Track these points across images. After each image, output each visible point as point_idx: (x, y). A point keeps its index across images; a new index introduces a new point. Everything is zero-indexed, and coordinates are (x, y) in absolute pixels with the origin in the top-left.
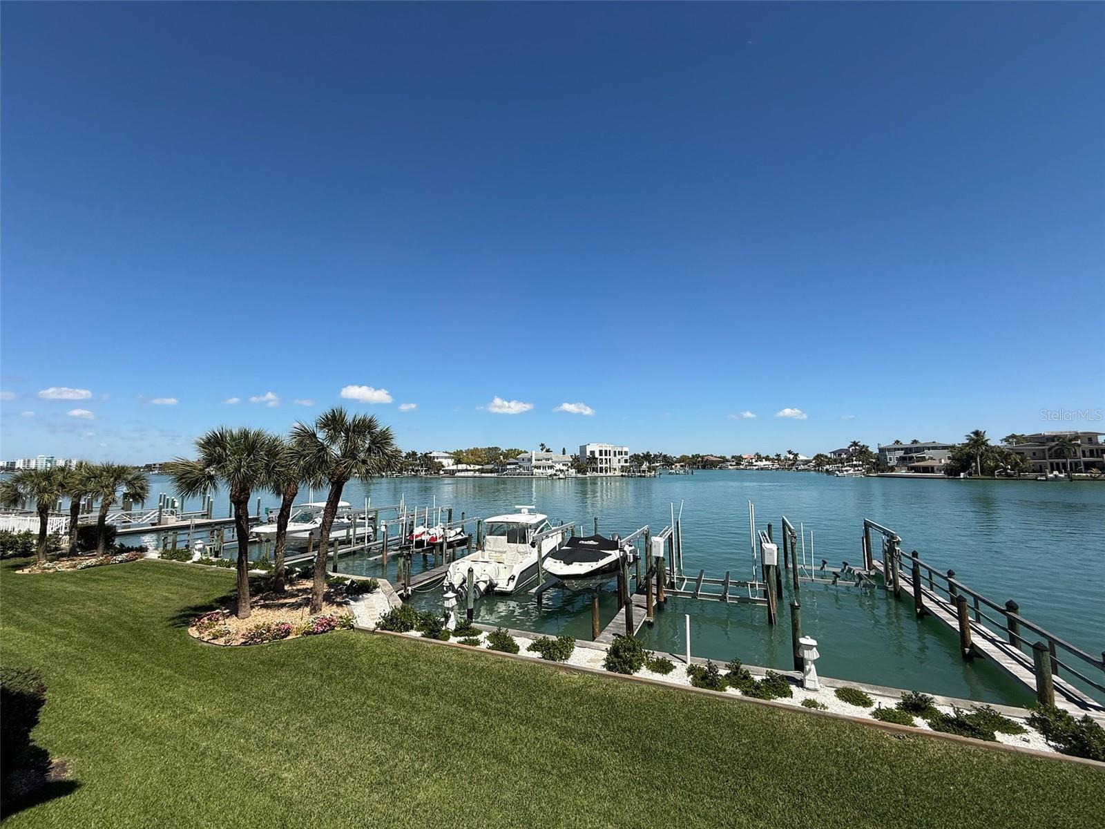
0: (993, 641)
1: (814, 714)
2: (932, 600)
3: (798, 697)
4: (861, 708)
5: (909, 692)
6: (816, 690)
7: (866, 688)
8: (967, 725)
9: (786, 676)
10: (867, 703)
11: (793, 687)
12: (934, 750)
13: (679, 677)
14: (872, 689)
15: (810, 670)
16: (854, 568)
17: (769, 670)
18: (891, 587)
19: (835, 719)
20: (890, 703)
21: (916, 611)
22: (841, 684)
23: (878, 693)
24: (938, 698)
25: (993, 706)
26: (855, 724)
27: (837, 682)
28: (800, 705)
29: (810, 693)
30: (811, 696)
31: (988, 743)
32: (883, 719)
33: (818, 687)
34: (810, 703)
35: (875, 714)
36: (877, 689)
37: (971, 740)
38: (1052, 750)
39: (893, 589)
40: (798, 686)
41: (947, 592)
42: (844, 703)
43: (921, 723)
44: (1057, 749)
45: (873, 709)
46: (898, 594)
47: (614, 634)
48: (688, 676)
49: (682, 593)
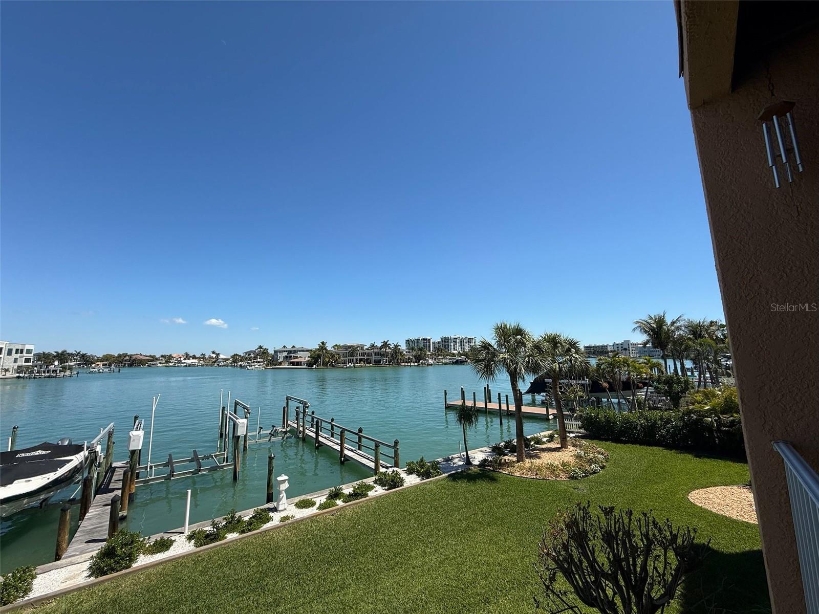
0: (352, 450)
1: (290, 524)
2: (322, 437)
3: (276, 518)
4: (311, 508)
5: (331, 489)
6: (285, 509)
7: (310, 496)
8: (358, 493)
9: (268, 508)
10: (313, 504)
11: (271, 514)
12: (349, 513)
14: (312, 495)
15: (283, 497)
16: (278, 428)
17: (256, 508)
18: (301, 436)
19: (302, 520)
20: (323, 499)
21: (316, 445)
22: (297, 500)
23: (316, 496)
24: (343, 486)
25: (364, 480)
26: (312, 518)
27: (294, 499)
28: (278, 523)
29: (281, 513)
30: (283, 514)
31: (367, 498)
32: (323, 509)
33: (286, 507)
34: (285, 518)
35: (319, 508)
36: (315, 495)
37: (361, 500)
40: (273, 512)
41: (330, 430)
42: (302, 510)
43: (339, 503)
45: (317, 505)
46: (305, 439)
47: (86, 542)
48: (189, 542)
49: (153, 479)
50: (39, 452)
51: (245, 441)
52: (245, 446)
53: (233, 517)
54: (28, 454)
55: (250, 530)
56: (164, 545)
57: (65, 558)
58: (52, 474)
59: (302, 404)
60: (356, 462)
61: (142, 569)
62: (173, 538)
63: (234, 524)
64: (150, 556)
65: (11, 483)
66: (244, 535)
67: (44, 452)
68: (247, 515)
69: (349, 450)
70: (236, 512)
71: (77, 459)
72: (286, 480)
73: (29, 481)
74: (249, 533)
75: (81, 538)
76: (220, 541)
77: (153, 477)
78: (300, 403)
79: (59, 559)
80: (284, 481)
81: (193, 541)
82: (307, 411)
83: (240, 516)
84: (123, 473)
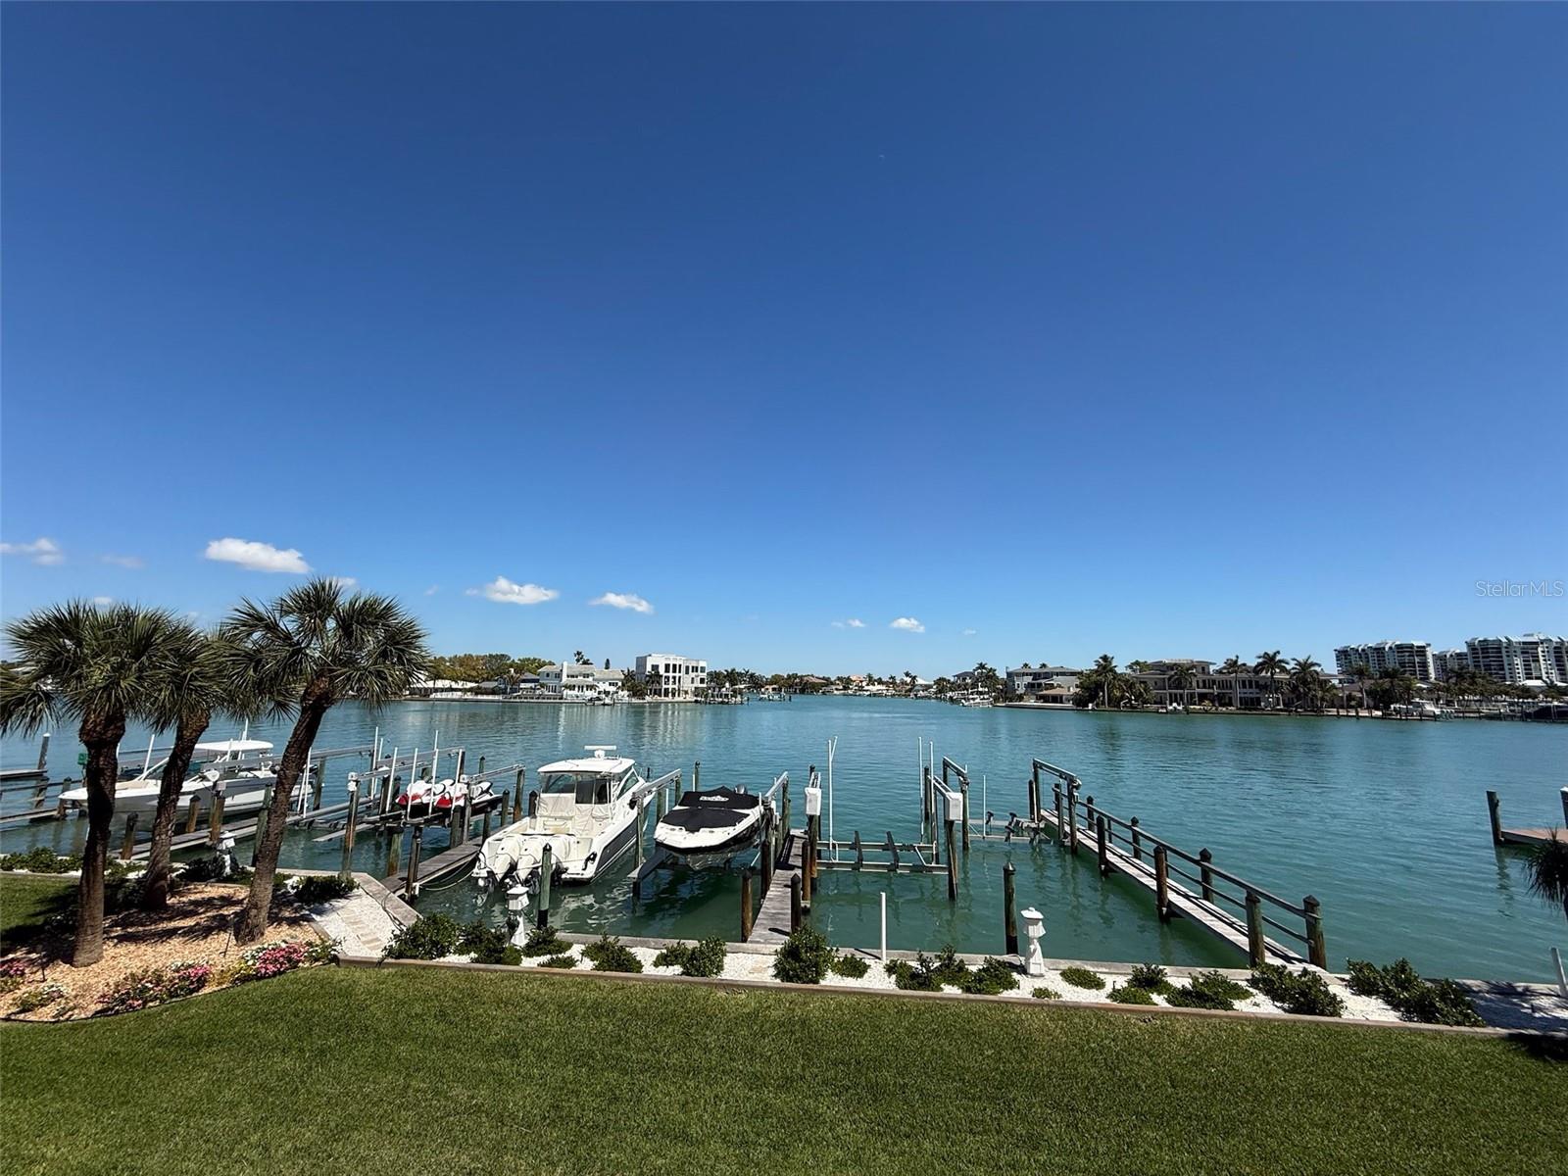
0: (1187, 897)
1: (1053, 1006)
2: (1114, 854)
3: (1024, 989)
4: (1094, 991)
5: (1139, 966)
6: (1042, 976)
7: (1092, 966)
8: (1206, 995)
9: (1009, 963)
10: (1099, 985)
11: (1015, 976)
12: (1182, 1029)
13: (877, 980)
14: (1097, 966)
15: (1035, 950)
16: (1022, 820)
17: (988, 956)
18: (1067, 842)
19: (1076, 1008)
20: (1122, 982)
21: (1100, 868)
22: (1065, 965)
23: (1105, 970)
24: (1168, 969)
25: (1221, 971)
26: (1096, 1011)
27: (1059, 963)
28: (1030, 996)
29: (1035, 980)
30: (1039, 984)
31: (1230, 1013)
32: (1122, 1001)
33: (1043, 972)
34: (1040, 993)
35: (1110, 996)
36: (1102, 966)
37: (1213, 1012)
38: (1280, 1011)
39: (1069, 844)
40: (1019, 973)
41: (1130, 843)
42: (1075, 988)
43: (1159, 1000)
44: (1284, 1010)
45: (1108, 989)
46: (1077, 850)
47: (770, 930)
48: (889, 976)
49: (839, 865)
50: (718, 798)
51: (965, 833)
52: (965, 843)
53: (950, 958)
54: (709, 799)
55: (979, 991)
56: (856, 969)
57: (751, 942)
58: (732, 828)
59: (1065, 779)
60: (1197, 924)
61: (831, 991)
62: (867, 962)
63: (953, 972)
64: (840, 977)
65: (698, 831)
66: (972, 996)
67: (723, 799)
68: (975, 964)
69: (1178, 894)
70: (955, 952)
71: (754, 814)
72: (1039, 919)
73: (713, 832)
74: (978, 996)
75: (765, 922)
76: (933, 990)
77: (837, 861)
78: (1061, 777)
79: (744, 940)
80: (1035, 921)
81: (894, 976)
82: (1075, 794)
83: (962, 961)
84: (801, 845)
